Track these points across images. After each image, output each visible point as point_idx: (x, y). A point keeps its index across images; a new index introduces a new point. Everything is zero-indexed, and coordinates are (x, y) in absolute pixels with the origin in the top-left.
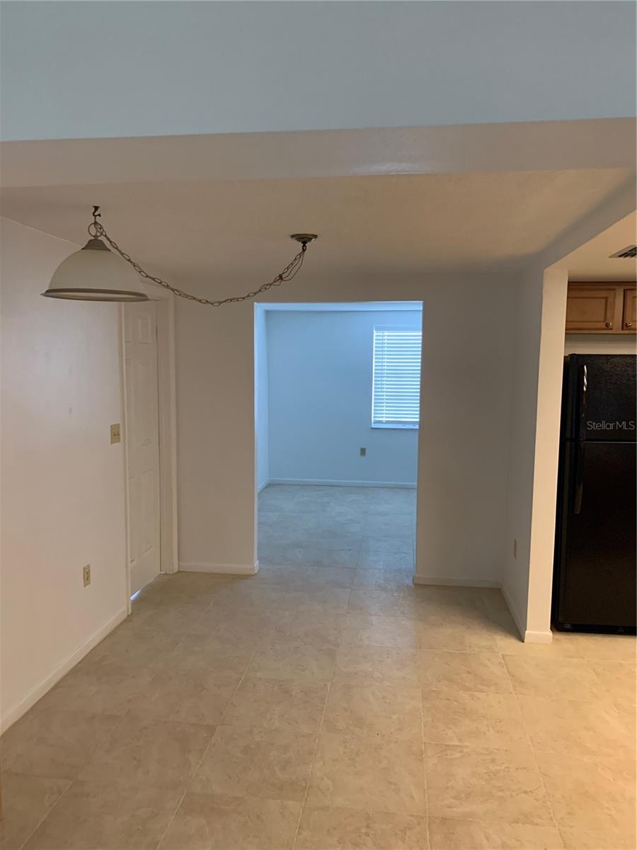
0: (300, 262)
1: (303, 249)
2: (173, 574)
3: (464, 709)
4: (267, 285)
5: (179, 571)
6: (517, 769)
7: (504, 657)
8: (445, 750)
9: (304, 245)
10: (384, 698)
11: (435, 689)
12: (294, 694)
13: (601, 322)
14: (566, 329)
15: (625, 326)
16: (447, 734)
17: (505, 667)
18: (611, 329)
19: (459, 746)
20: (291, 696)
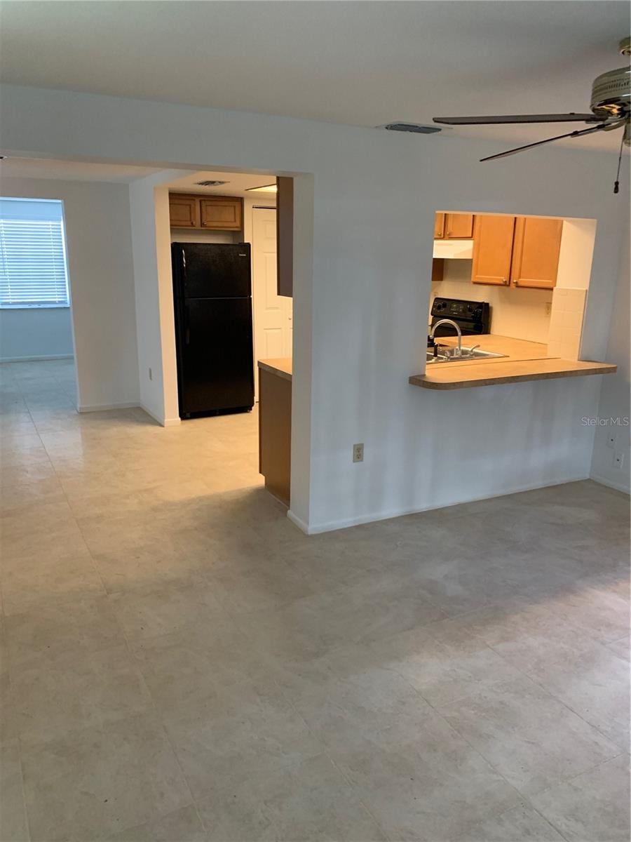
7: (156, 435)
13: (188, 221)
14: (171, 225)
15: (202, 225)
18: (194, 226)
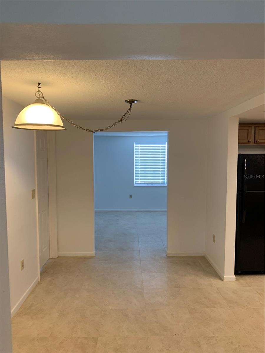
0: (129, 113)
1: (130, 106)
2: (56, 258)
3: (210, 317)
4: (116, 123)
5: (58, 257)
6: (243, 346)
7: (217, 288)
8: (209, 340)
9: (131, 105)
10: (172, 314)
11: (193, 308)
12: (130, 316)
13: (246, 140)
16: (206, 331)
17: (220, 294)
18: (250, 143)
19: (213, 337)
20: (129, 317)
